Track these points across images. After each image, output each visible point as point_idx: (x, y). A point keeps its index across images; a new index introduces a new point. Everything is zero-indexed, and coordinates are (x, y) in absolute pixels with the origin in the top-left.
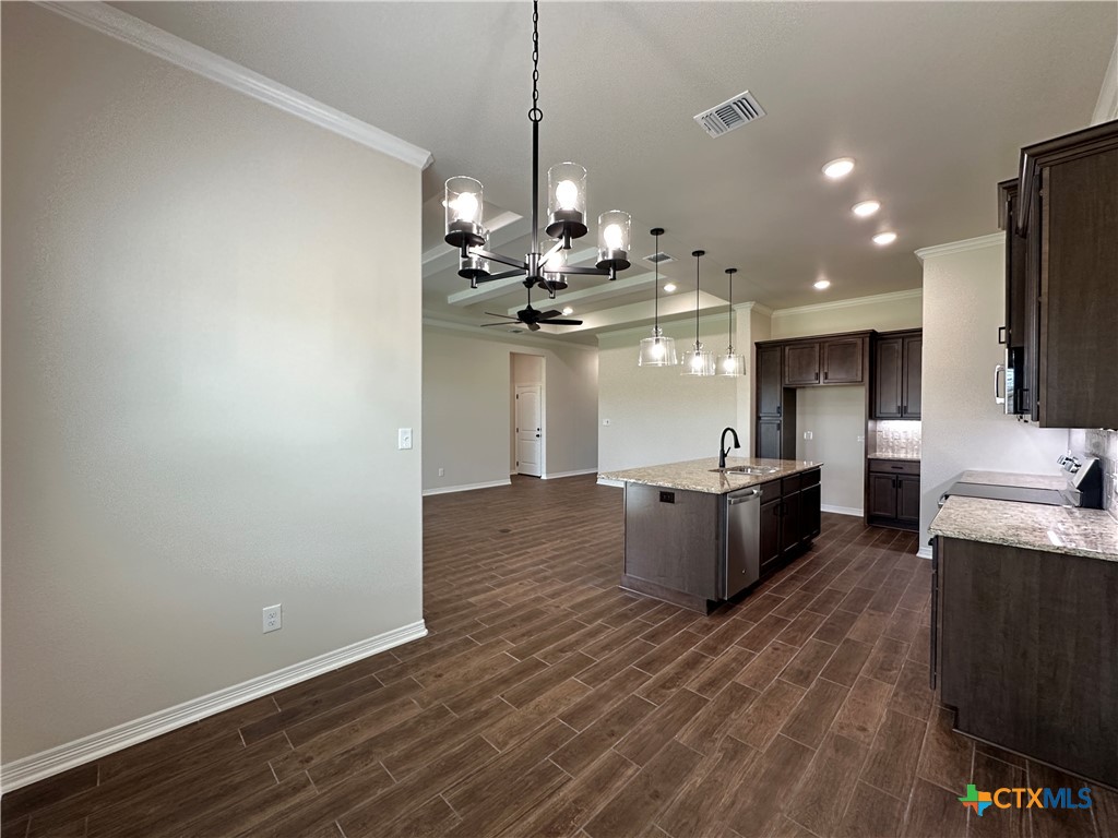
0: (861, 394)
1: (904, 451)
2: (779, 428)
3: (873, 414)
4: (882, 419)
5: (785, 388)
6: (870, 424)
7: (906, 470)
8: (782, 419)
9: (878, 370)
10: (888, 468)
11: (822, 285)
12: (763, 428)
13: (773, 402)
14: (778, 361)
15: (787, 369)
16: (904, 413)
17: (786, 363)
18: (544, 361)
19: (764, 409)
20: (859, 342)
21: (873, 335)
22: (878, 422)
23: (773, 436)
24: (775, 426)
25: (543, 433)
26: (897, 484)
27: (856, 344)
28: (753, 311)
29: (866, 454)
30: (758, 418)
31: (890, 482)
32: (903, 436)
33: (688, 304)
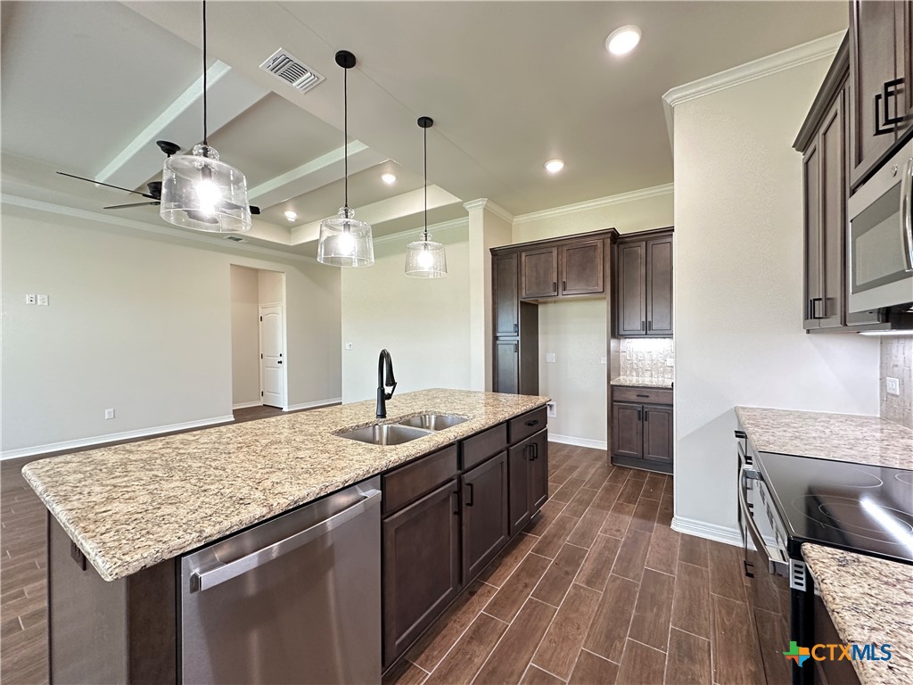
0: (603, 307)
1: (647, 374)
2: (517, 351)
3: (616, 332)
4: (626, 337)
5: (521, 302)
6: (613, 343)
7: (652, 399)
8: (519, 338)
9: (621, 279)
10: (632, 396)
11: (555, 167)
12: (501, 348)
13: (510, 319)
14: (515, 270)
15: (523, 279)
16: (647, 330)
17: (523, 272)
18: (284, 277)
19: (501, 328)
20: (600, 244)
21: (614, 236)
22: (622, 341)
23: (510, 359)
24: (512, 347)
25: (284, 359)
26: (643, 416)
27: (595, 247)
28: (486, 211)
29: (609, 379)
30: (495, 338)
31: (636, 415)
32: (647, 356)
33: (414, 205)
